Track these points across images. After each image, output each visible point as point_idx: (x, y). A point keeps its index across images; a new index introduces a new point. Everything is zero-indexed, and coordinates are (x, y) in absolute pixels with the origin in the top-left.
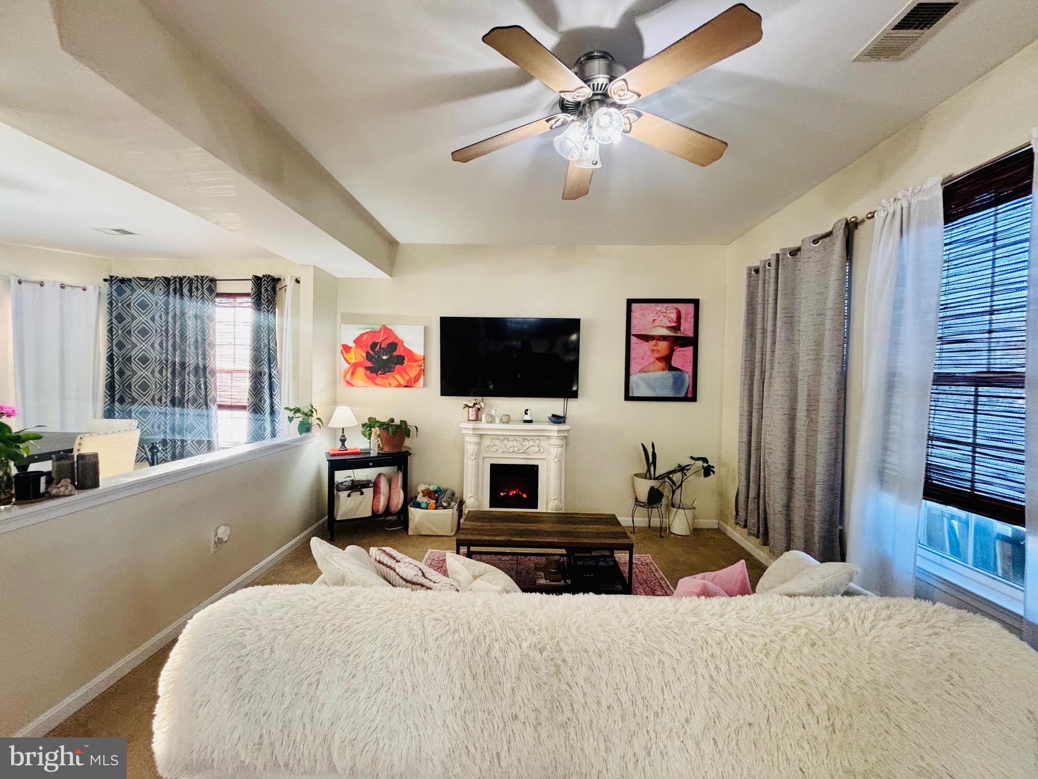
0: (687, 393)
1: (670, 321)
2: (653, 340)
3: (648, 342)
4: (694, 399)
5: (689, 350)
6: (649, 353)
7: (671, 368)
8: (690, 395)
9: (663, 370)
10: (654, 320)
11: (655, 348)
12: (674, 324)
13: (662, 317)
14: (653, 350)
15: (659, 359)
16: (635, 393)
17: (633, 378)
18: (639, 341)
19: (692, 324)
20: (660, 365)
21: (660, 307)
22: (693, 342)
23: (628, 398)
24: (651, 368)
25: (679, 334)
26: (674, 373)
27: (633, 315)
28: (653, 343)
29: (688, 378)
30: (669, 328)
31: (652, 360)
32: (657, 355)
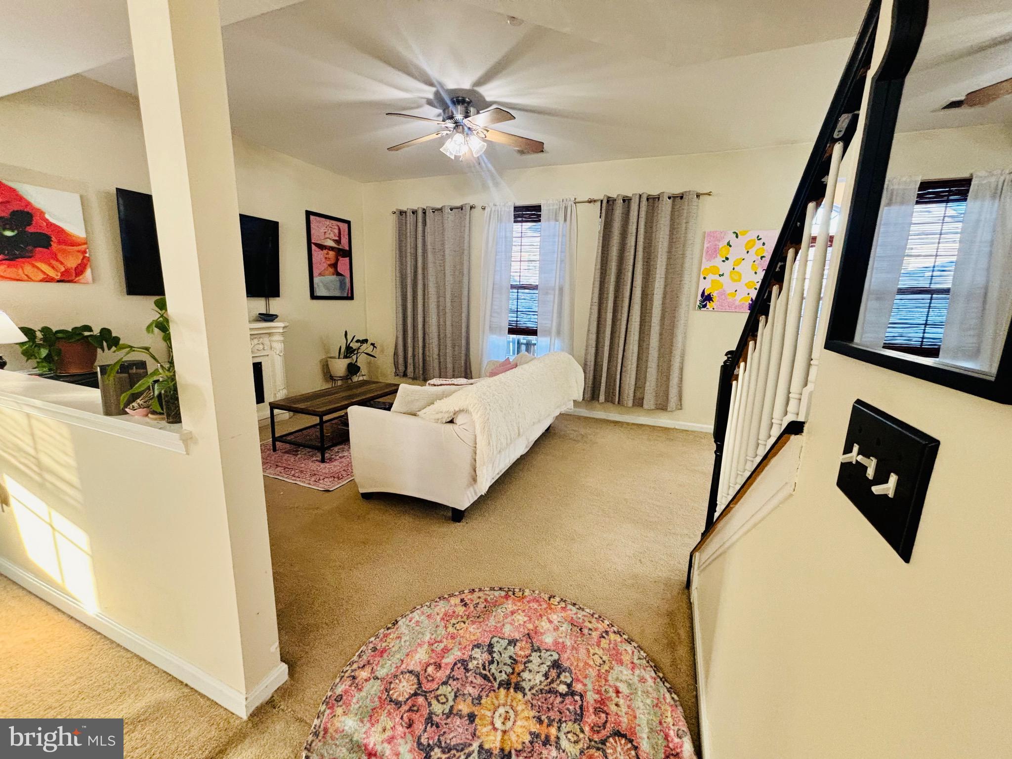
0: (348, 294)
1: (335, 236)
2: (325, 249)
3: (322, 250)
4: (351, 298)
5: (347, 259)
6: (324, 260)
7: (338, 274)
8: (350, 295)
9: (333, 275)
10: (325, 232)
11: (327, 256)
12: (337, 238)
13: (330, 231)
14: (326, 258)
15: (330, 265)
16: (318, 293)
17: (316, 280)
18: (317, 249)
19: (347, 240)
20: (331, 270)
21: (328, 222)
22: (348, 254)
23: (313, 297)
24: (327, 272)
25: (340, 247)
26: (340, 277)
27: (312, 226)
28: (325, 251)
29: (348, 280)
30: (334, 240)
31: (325, 265)
32: (329, 263)
